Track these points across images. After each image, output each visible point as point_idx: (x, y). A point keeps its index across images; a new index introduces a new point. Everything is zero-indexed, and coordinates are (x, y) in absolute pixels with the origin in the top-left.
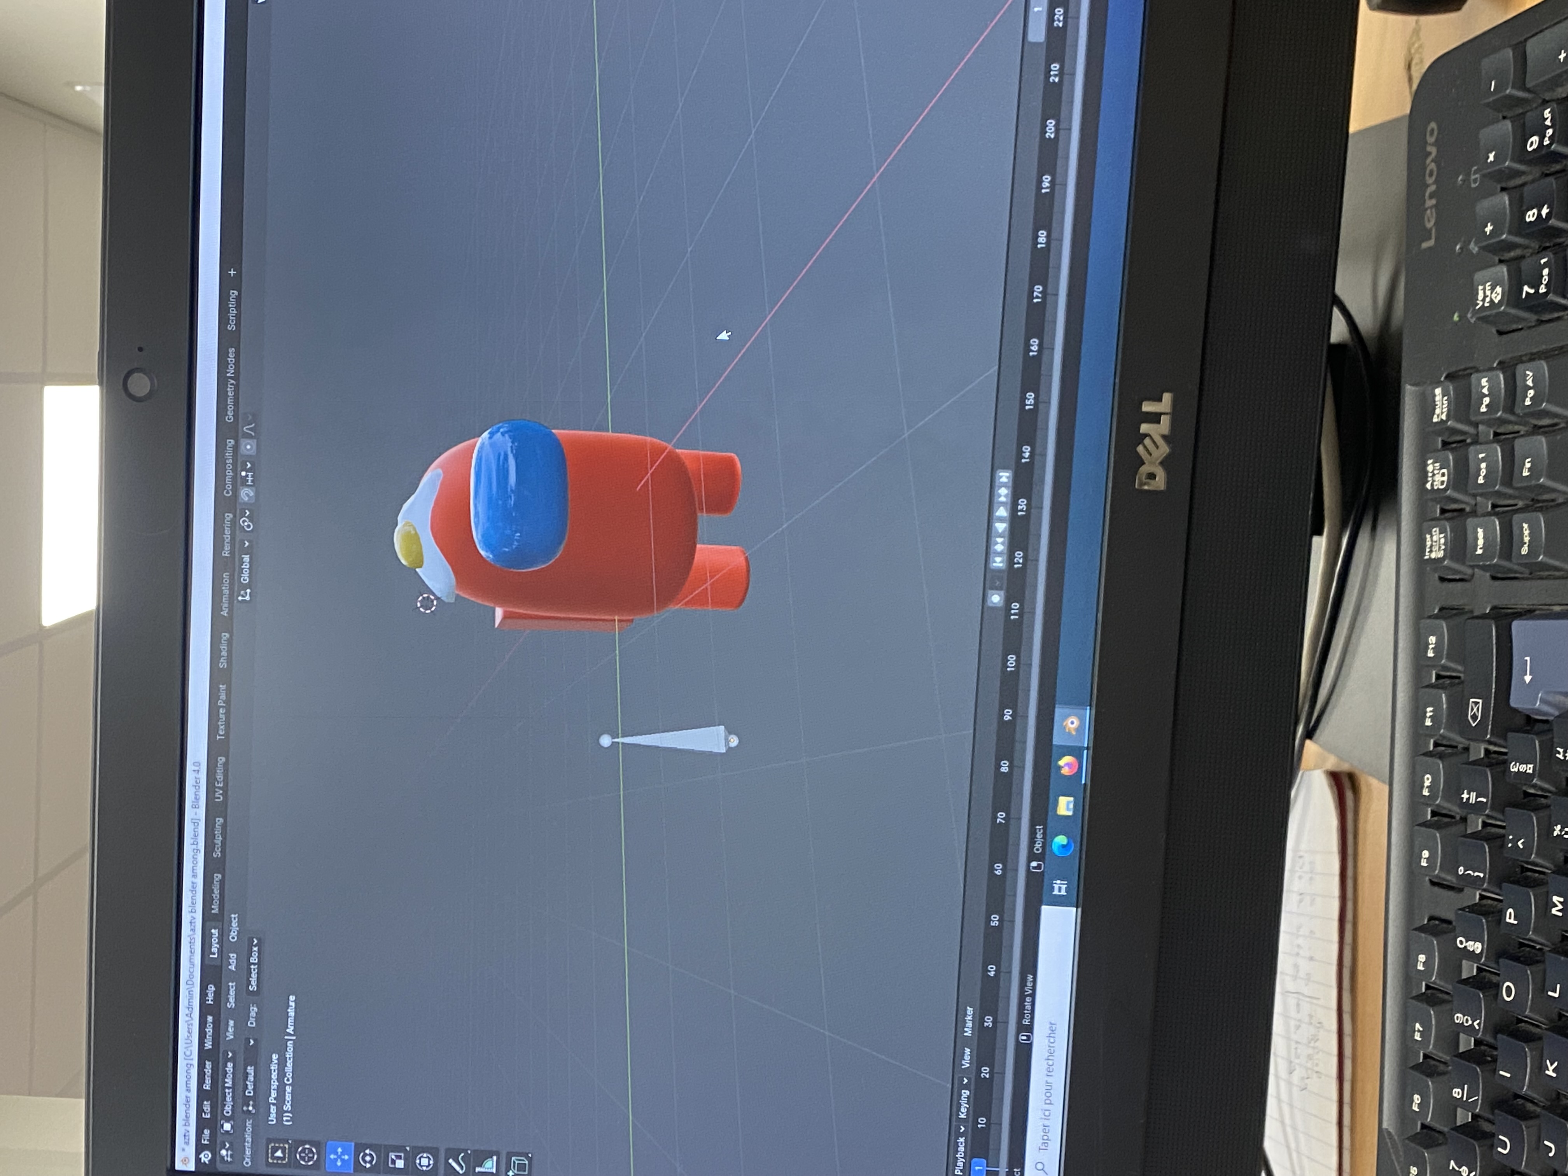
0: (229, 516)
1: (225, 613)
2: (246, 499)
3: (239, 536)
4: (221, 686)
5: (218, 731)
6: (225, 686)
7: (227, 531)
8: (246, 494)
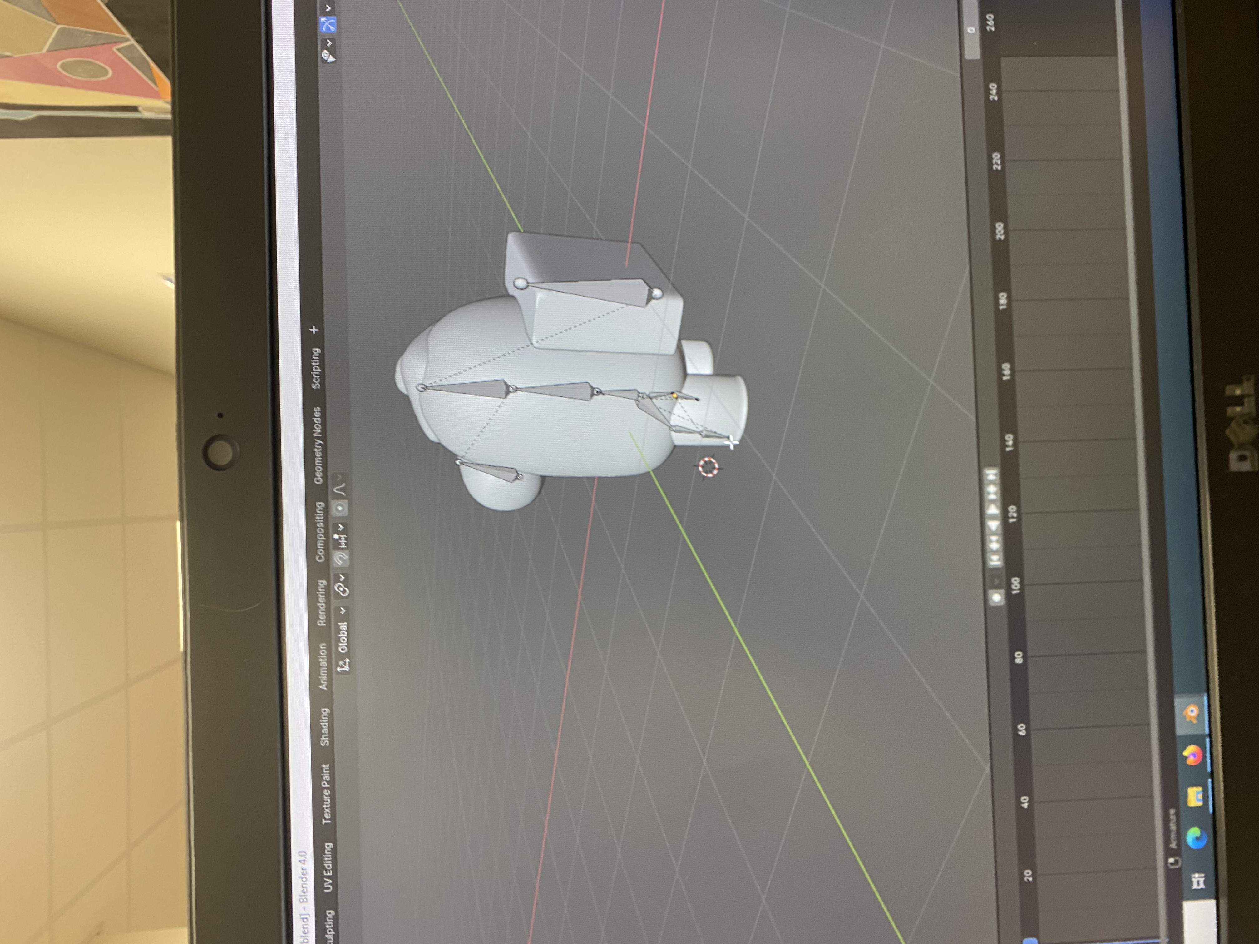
0: (322, 583)
1: (323, 687)
2: (340, 563)
3: (334, 603)
4: (324, 766)
5: (323, 814)
6: (328, 765)
7: (322, 599)
8: (340, 558)
